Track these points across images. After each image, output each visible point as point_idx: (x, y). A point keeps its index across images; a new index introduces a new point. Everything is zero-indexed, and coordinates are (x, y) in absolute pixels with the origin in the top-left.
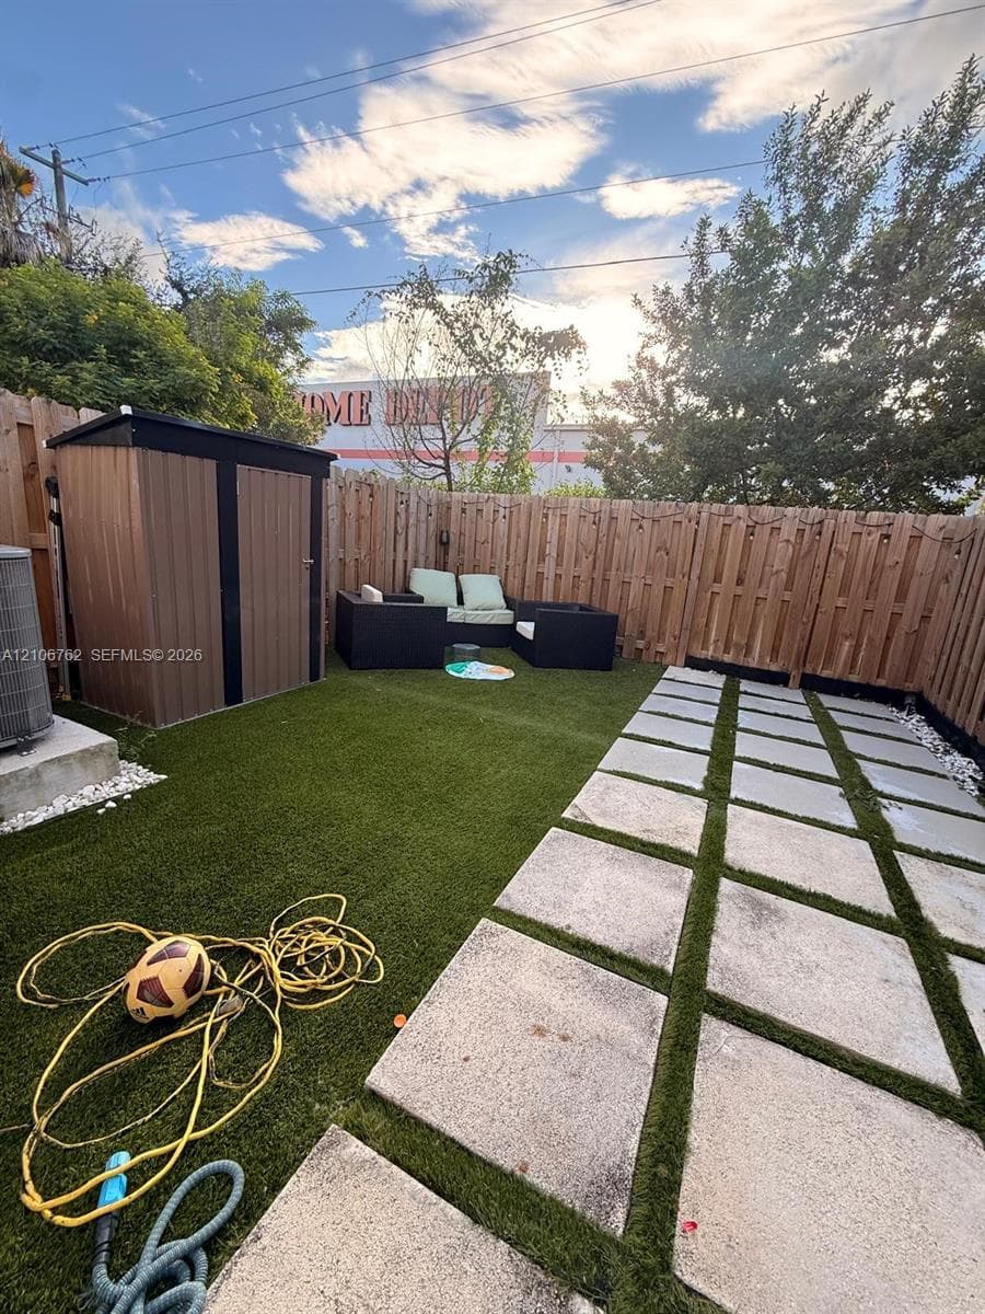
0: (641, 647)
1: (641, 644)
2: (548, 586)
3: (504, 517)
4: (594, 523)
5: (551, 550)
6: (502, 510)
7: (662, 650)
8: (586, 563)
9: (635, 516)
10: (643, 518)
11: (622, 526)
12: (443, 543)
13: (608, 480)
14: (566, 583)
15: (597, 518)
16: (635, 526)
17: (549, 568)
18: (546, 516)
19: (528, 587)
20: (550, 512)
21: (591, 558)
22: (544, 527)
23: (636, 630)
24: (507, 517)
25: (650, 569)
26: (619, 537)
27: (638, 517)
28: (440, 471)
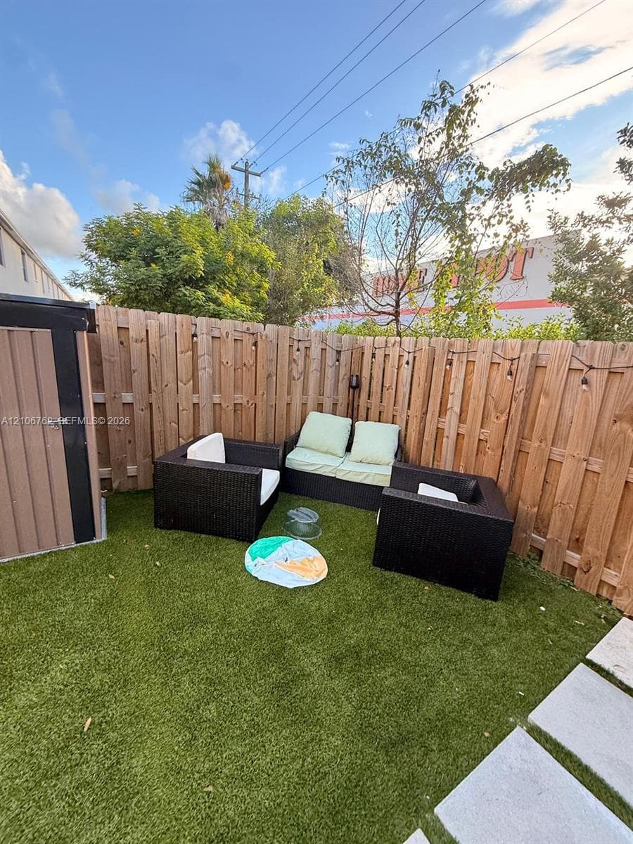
0: (575, 563)
1: (574, 558)
2: (448, 445)
3: (407, 363)
4: (510, 373)
5: (454, 403)
6: (406, 354)
7: (614, 582)
8: (496, 423)
9: (576, 365)
10: (591, 368)
11: (552, 379)
12: (355, 387)
13: (582, 316)
14: (469, 446)
15: (514, 367)
16: (576, 379)
17: (450, 424)
18: (450, 363)
19: (427, 443)
20: (455, 358)
21: (503, 418)
22: (447, 374)
23: (566, 535)
24: (411, 362)
25: (596, 447)
26: (547, 395)
27: (580, 366)
28: (392, 317)
